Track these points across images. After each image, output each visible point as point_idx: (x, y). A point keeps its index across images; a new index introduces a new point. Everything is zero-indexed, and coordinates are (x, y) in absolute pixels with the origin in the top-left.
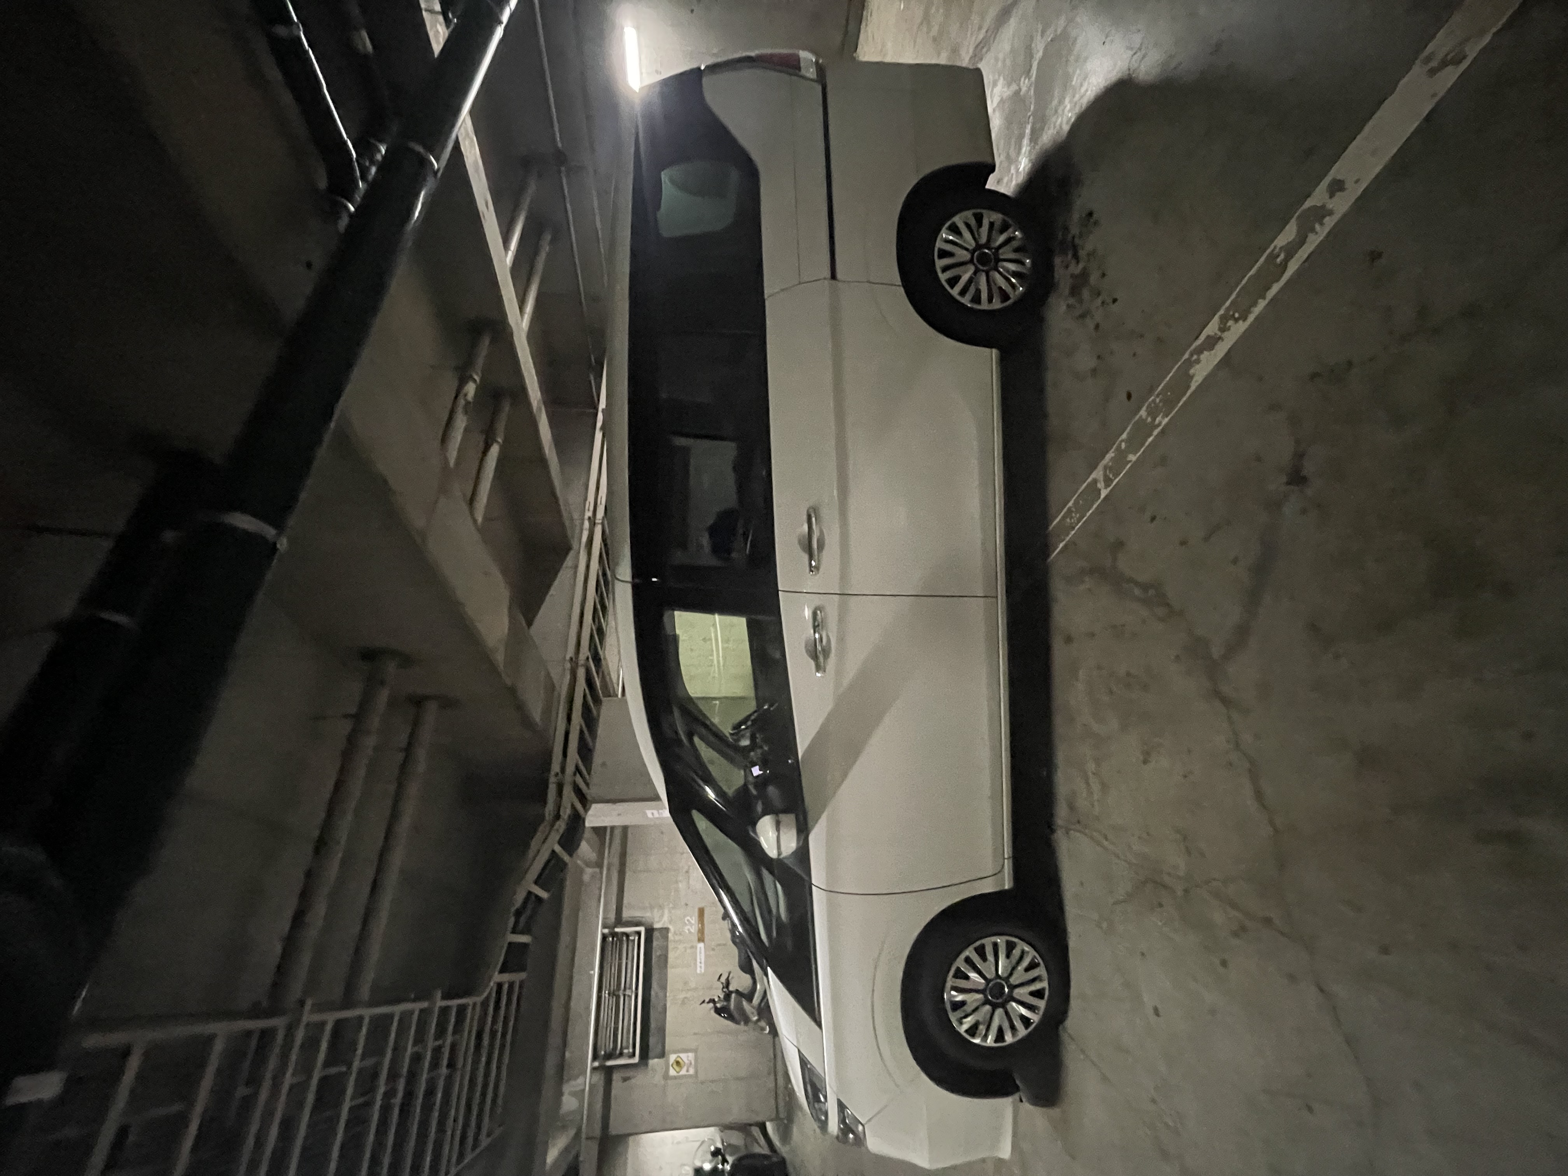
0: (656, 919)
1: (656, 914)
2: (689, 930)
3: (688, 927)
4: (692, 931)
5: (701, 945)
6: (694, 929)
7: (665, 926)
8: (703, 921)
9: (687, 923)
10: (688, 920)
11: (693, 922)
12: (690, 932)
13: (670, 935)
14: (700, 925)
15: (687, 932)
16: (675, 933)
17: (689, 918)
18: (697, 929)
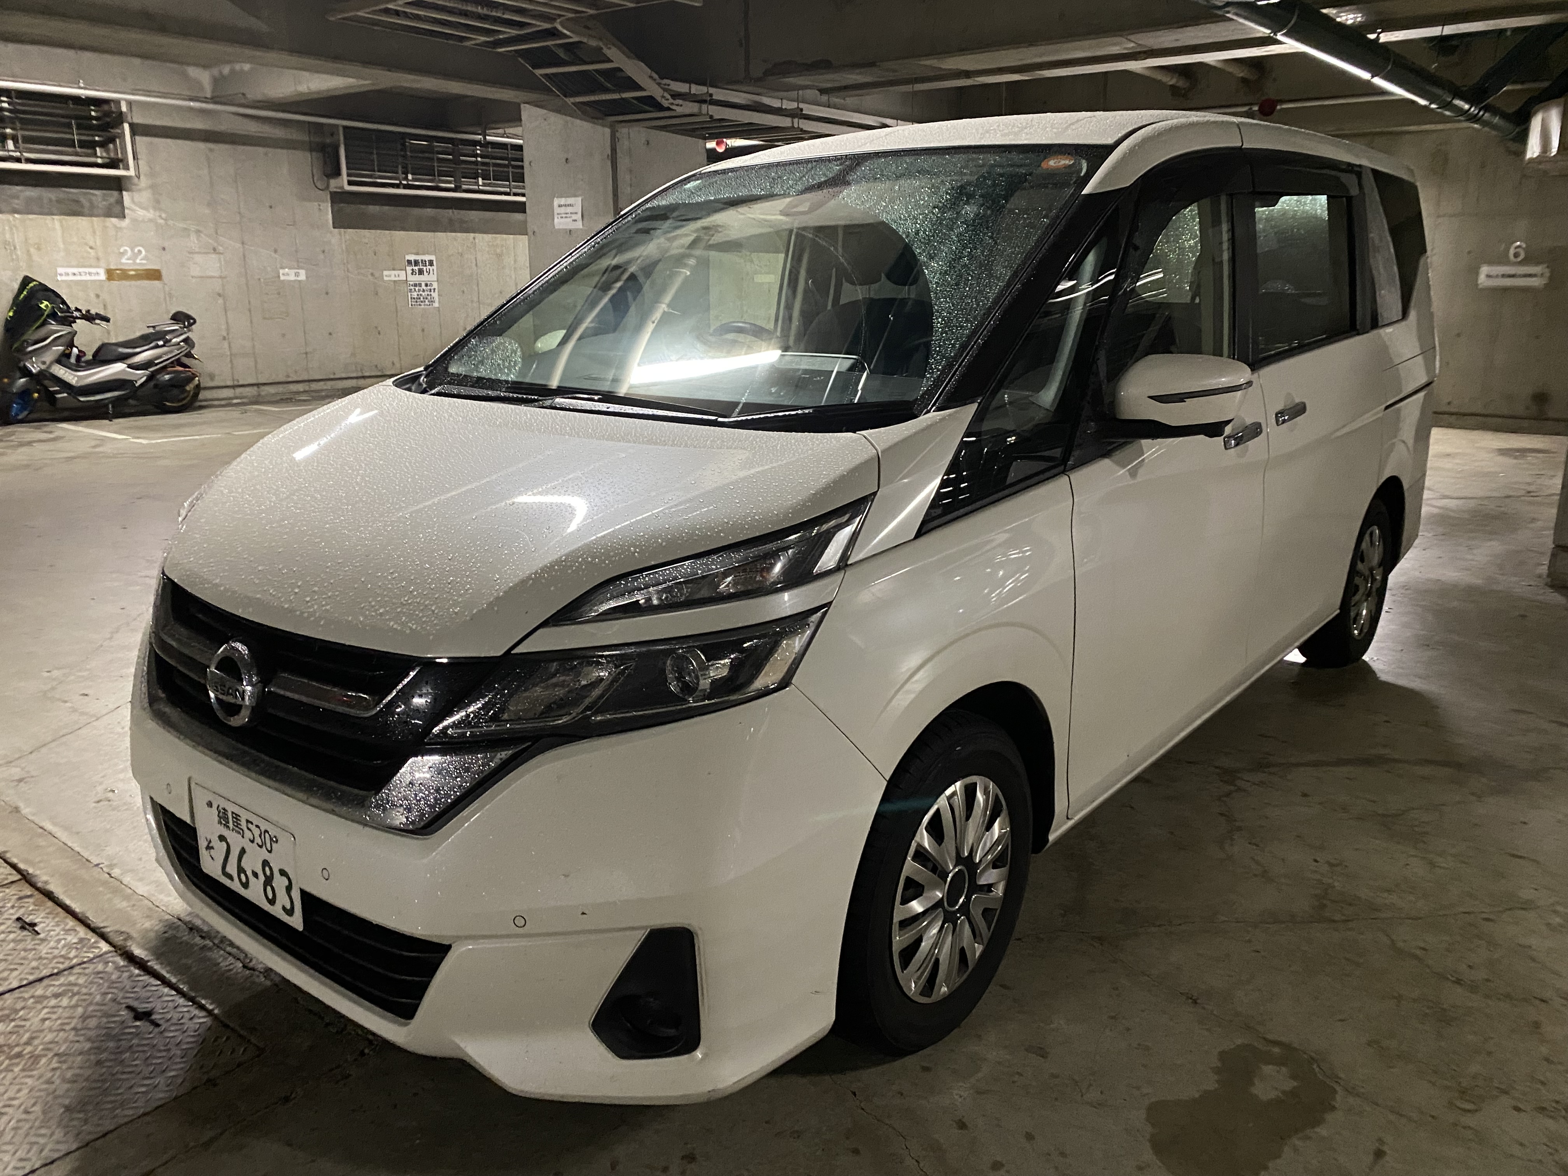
0: (136, 196)
1: (144, 196)
2: (126, 252)
3: (129, 253)
4: (124, 261)
5: (103, 276)
6: (125, 262)
7: (126, 211)
8: (139, 279)
9: (136, 250)
10: (140, 251)
11: (138, 261)
12: (123, 254)
13: (114, 220)
14: (132, 273)
15: (122, 250)
16: (118, 229)
17: (144, 252)
18: (127, 268)
